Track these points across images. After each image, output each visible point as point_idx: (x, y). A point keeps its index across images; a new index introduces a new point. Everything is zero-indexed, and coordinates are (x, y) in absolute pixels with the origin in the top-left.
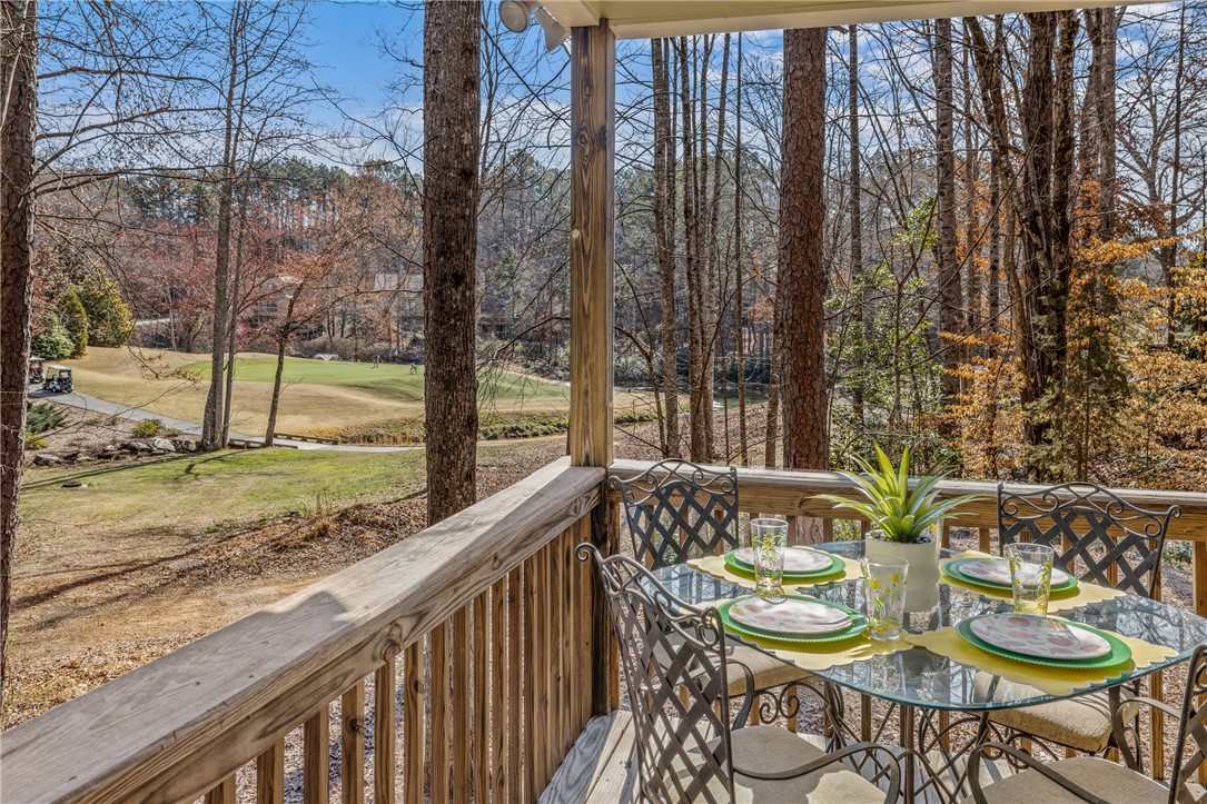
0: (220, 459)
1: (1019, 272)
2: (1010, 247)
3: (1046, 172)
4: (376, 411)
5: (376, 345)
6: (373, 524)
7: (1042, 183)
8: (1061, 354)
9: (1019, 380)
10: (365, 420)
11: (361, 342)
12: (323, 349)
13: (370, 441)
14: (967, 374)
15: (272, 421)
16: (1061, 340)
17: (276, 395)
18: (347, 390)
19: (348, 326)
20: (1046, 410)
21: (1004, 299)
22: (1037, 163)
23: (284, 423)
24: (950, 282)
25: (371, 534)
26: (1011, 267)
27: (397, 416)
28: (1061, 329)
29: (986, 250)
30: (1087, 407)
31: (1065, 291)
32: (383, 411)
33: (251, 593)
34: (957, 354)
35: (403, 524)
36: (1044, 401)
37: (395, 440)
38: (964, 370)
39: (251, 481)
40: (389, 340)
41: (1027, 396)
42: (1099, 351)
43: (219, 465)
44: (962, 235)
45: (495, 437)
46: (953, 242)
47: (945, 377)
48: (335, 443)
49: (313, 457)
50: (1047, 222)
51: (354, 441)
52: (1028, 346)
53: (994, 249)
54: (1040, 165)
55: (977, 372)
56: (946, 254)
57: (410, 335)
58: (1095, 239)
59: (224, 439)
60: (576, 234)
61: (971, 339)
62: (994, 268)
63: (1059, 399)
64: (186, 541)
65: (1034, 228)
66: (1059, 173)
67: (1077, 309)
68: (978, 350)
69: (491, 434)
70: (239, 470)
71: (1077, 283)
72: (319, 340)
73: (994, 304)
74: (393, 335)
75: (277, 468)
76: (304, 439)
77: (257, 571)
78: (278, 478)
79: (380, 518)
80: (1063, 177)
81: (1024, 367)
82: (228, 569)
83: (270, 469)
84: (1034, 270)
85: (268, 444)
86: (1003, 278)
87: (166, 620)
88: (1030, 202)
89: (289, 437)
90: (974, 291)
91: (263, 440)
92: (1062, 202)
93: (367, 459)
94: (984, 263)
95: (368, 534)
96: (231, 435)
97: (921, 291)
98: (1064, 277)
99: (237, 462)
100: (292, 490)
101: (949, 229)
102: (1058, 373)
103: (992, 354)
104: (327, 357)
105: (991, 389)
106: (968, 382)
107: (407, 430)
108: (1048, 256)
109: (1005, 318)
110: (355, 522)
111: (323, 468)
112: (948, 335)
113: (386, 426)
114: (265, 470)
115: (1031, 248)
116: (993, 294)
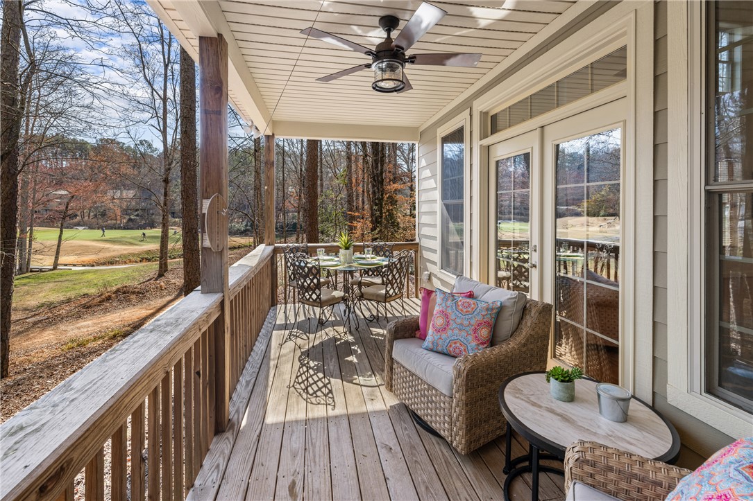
0: (26, 277)
1: (370, 193)
2: (368, 185)
3: (377, 164)
4: (114, 251)
5: (109, 222)
6: (134, 293)
7: (377, 167)
8: (381, 217)
9: (370, 225)
10: (108, 255)
11: (100, 221)
12: (78, 224)
13: (111, 264)
14: (355, 225)
15: (57, 258)
16: (381, 213)
17: (59, 246)
18: (96, 242)
19: (92, 214)
20: (377, 234)
21: (366, 202)
22: (375, 161)
23: (62, 260)
24: (350, 196)
25: (133, 297)
26: (368, 192)
27: (125, 252)
28: (381, 210)
29: (361, 185)
30: (388, 233)
31: (382, 199)
32: (118, 250)
33: (78, 325)
34: (352, 218)
35: (148, 291)
36: (376, 231)
37: (125, 262)
38: (355, 223)
39: (51, 285)
40: (116, 220)
41: (373, 230)
42: (391, 216)
43: (27, 280)
44: (354, 181)
45: (174, 258)
46: (351, 183)
47: (349, 226)
48: (93, 266)
49: (83, 273)
50: (378, 179)
51: (104, 264)
52: (372, 215)
53: (363, 186)
54: (376, 161)
55: (358, 225)
56: (349, 186)
57: (127, 217)
58: (391, 183)
59: (27, 268)
60: (266, 187)
61: (357, 214)
62: (363, 191)
63: (381, 230)
64: (27, 312)
65: (374, 180)
66: (381, 164)
67: (385, 204)
68: (358, 217)
69: (172, 257)
70: (40, 281)
71: (386, 197)
72: (75, 221)
73: (363, 203)
74: (118, 217)
75: (64, 278)
76: (74, 265)
77: (79, 317)
78: (67, 282)
79: (136, 290)
80: (382, 165)
81: (372, 222)
82: (62, 318)
83: (60, 279)
84: (374, 193)
85: (55, 268)
86: (366, 194)
87: (36, 341)
88: (373, 172)
89: (66, 265)
90: (357, 199)
91: (52, 267)
92: (382, 173)
93: (114, 271)
94: (361, 190)
95: (131, 297)
96: (31, 266)
97: (342, 198)
98: (382, 195)
99: (38, 278)
100: (77, 287)
101: (350, 179)
102: (380, 223)
103: (363, 218)
104: (81, 228)
105: (362, 229)
106: (356, 227)
107: (131, 258)
108: (378, 188)
109: (366, 207)
110: (124, 293)
111: (90, 276)
112: (350, 213)
113: (120, 256)
114: (57, 280)
115: (373, 186)
116: (363, 200)
